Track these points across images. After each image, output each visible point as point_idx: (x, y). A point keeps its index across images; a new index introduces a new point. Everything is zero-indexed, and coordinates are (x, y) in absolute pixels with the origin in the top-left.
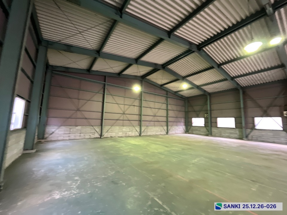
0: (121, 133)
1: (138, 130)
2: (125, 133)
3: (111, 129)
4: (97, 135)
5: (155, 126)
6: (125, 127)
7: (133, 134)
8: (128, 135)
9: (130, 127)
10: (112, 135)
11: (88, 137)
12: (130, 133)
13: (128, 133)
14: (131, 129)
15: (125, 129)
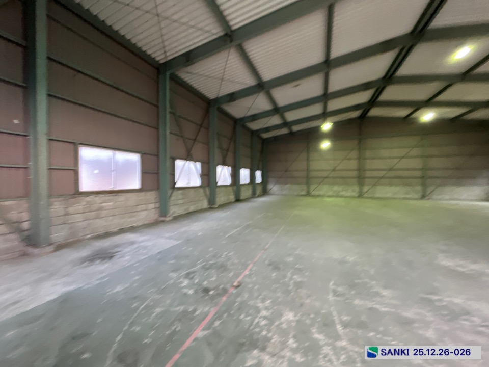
0: (331, 192)
1: (357, 190)
2: (336, 192)
3: (318, 188)
4: (304, 193)
5: (391, 185)
6: (336, 186)
9: (343, 186)
10: (320, 194)
11: (297, 194)
12: (344, 193)
13: (340, 193)
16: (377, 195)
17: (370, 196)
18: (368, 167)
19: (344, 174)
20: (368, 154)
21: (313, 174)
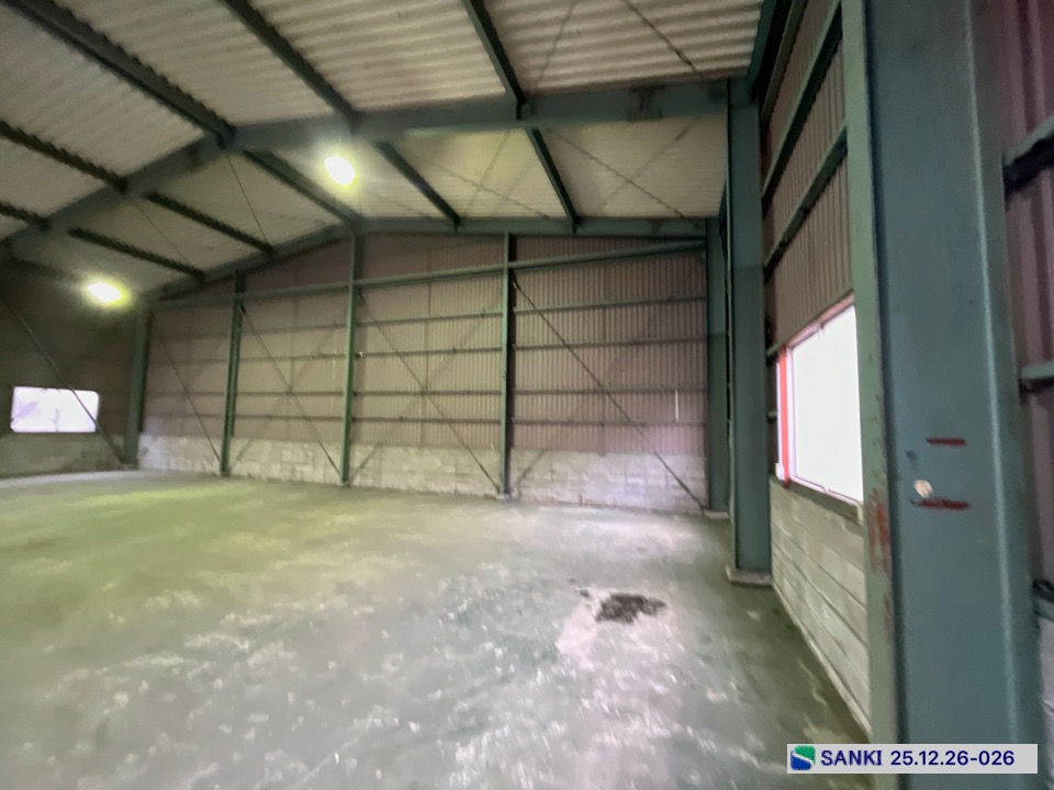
16: (388, 481)
17: (369, 482)
18: (369, 384)
19: (311, 406)
20: (374, 339)
21: (243, 405)
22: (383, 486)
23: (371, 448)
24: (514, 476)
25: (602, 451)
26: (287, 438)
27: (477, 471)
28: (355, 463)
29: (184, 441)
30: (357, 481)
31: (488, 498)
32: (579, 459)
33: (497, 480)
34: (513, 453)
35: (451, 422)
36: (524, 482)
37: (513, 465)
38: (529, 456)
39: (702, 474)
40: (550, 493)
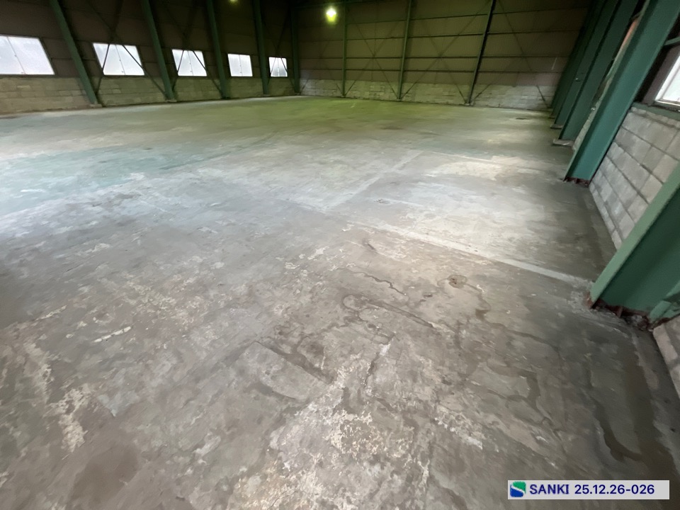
0: (368, 93)
1: (396, 90)
2: (374, 93)
3: (354, 86)
4: (339, 94)
5: (435, 82)
6: (374, 83)
7: (387, 97)
8: (378, 97)
9: (382, 83)
10: (356, 95)
11: (331, 95)
12: (382, 94)
13: (378, 94)
14: (384, 87)
15: (374, 86)
16: (418, 98)
17: (409, 99)
19: (384, 64)
21: (350, 63)
22: (416, 101)
23: (412, 84)
24: (474, 95)
25: (514, 86)
26: (372, 80)
27: (458, 94)
28: (404, 91)
29: (322, 81)
30: (404, 99)
31: (460, 105)
32: (503, 88)
33: (466, 98)
34: (475, 86)
35: (451, 71)
36: (477, 98)
37: (475, 91)
38: (483, 87)
39: (553, 94)
40: (487, 103)
